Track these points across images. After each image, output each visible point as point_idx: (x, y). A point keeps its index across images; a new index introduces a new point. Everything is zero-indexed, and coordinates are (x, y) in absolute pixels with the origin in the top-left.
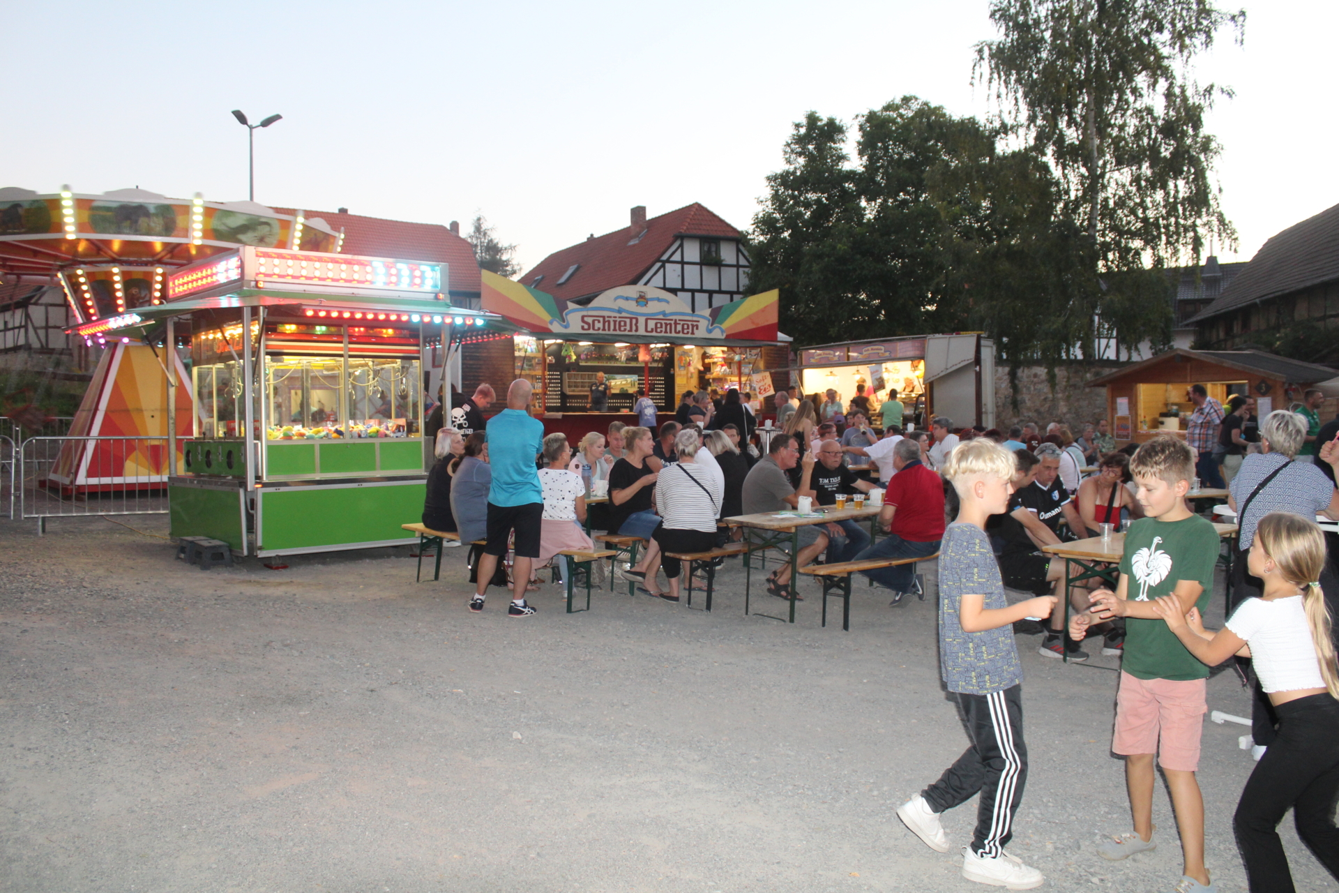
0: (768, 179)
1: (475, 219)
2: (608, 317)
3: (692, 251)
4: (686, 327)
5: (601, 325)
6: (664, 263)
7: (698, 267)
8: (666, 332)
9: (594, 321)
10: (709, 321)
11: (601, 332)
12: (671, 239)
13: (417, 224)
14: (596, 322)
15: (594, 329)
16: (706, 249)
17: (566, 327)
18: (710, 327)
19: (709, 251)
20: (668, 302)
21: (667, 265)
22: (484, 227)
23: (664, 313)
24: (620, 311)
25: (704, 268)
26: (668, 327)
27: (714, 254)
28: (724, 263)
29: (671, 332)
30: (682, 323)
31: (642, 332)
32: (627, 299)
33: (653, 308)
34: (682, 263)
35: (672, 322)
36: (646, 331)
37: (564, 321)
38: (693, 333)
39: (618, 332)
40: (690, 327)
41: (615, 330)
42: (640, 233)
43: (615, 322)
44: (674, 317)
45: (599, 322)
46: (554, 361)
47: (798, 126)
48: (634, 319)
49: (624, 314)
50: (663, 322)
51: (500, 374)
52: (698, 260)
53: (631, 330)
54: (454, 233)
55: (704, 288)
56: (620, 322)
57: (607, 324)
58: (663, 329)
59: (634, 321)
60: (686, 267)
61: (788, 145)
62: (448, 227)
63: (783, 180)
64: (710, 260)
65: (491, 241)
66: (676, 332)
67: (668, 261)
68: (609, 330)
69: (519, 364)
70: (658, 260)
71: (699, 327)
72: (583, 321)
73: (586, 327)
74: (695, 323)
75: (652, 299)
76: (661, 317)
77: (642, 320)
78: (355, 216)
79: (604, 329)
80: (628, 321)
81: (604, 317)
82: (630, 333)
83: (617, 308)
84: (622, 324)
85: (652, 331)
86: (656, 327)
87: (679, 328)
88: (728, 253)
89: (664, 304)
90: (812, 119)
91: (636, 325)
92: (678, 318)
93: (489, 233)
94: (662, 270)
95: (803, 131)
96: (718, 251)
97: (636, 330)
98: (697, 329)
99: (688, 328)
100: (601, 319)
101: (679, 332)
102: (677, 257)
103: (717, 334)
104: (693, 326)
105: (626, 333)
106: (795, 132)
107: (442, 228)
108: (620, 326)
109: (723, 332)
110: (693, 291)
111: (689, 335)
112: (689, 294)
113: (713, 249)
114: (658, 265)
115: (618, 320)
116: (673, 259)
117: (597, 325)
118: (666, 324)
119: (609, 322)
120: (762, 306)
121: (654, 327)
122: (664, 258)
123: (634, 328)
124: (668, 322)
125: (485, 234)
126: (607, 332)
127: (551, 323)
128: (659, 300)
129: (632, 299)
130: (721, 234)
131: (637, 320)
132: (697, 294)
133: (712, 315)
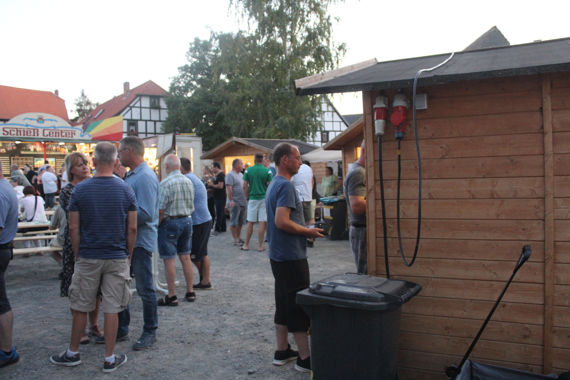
0: (179, 68)
2: (20, 128)
3: (146, 102)
4: (68, 134)
5: (15, 133)
6: (131, 107)
7: (149, 110)
8: (56, 136)
9: (10, 131)
10: (82, 131)
11: (15, 136)
12: (134, 96)
14: (12, 131)
15: (11, 134)
16: (153, 101)
18: (82, 134)
19: (154, 102)
20: (56, 121)
21: (133, 109)
22: (85, 94)
23: (54, 127)
24: (27, 125)
25: (152, 110)
26: (57, 134)
27: (157, 104)
28: (162, 107)
29: (59, 136)
30: (65, 132)
31: (41, 136)
32: (31, 119)
33: (47, 124)
34: (141, 108)
35: (60, 132)
36: (44, 135)
38: (72, 137)
39: (26, 136)
40: (71, 134)
41: (24, 135)
42: (126, 94)
43: (24, 131)
44: (60, 129)
45: (14, 131)
47: (191, 44)
48: (36, 130)
49: (29, 127)
50: (54, 131)
52: (148, 106)
53: (34, 135)
54: (56, 95)
55: (152, 119)
56: (27, 131)
58: (54, 135)
59: (36, 131)
60: (143, 109)
61: (188, 53)
62: (54, 93)
63: (185, 68)
64: (155, 106)
65: (88, 100)
67: (133, 107)
68: (20, 135)
70: (128, 106)
71: (76, 134)
72: (4, 130)
73: (6, 133)
74: (73, 132)
75: (47, 120)
76: (53, 129)
77: (41, 131)
79: (17, 135)
80: (32, 131)
81: (17, 129)
82: (34, 137)
83: (25, 124)
84: (29, 132)
85: (47, 135)
86: (50, 134)
87: (64, 134)
88: (163, 104)
89: (54, 122)
90: (197, 41)
91: (37, 133)
92: (63, 129)
93: (88, 97)
94: (130, 111)
95: (193, 46)
96: (159, 102)
97: (38, 135)
98: (75, 134)
99: (69, 134)
100: (15, 130)
101: (64, 136)
102: (138, 105)
103: (87, 137)
104: (72, 133)
105: (31, 137)
106: (190, 47)
107: (50, 93)
108: (27, 133)
109: (90, 136)
110: (146, 121)
111: (70, 138)
112: (144, 122)
113: (156, 101)
114: (128, 108)
115: (26, 130)
116: (136, 106)
117: (13, 133)
118: (56, 133)
119: (20, 131)
120: (113, 124)
121: (48, 134)
122: (132, 105)
123: (36, 134)
124: (57, 131)
125: (86, 97)
128: (51, 120)
129: (34, 120)
130: (160, 94)
131: (38, 130)
132: (148, 122)
133: (83, 128)
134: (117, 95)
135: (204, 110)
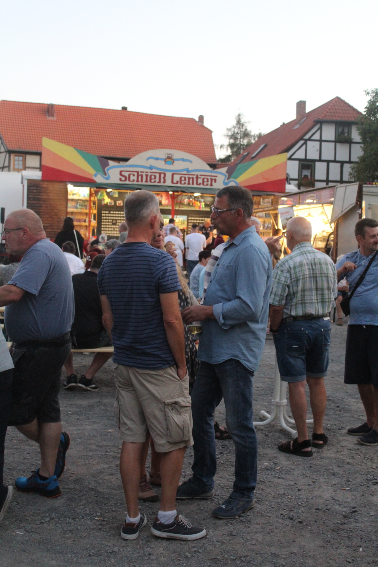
1: (237, 115)
2: (141, 172)
3: (329, 132)
4: (205, 180)
5: (135, 178)
6: (306, 141)
7: (333, 144)
8: (189, 184)
9: (129, 175)
10: (226, 176)
11: (135, 183)
12: (312, 123)
13: (175, 117)
14: (131, 176)
15: (129, 180)
16: (340, 130)
17: (107, 179)
18: (226, 181)
19: (343, 133)
20: (191, 162)
21: (309, 142)
22: (242, 121)
23: (187, 170)
24: (151, 168)
25: (338, 145)
26: (191, 180)
27: (346, 135)
28: (353, 141)
29: (193, 184)
30: (202, 177)
31: (168, 183)
32: (157, 159)
33: (178, 166)
34: (321, 141)
35: (195, 177)
36: (172, 182)
37: (105, 174)
38: (211, 185)
39: (149, 183)
40: (210, 180)
41: (146, 181)
42: (300, 120)
43: (147, 176)
44: (196, 173)
45: (134, 175)
48: (162, 174)
49: (154, 170)
50: (187, 176)
51: (55, 211)
52: (333, 139)
53: (160, 182)
54: (200, 123)
55: (337, 159)
56: (151, 176)
57: (140, 177)
58: (187, 182)
59: (162, 175)
60: (323, 143)
62: (197, 120)
64: (343, 139)
65: (246, 130)
66: (197, 184)
67: (309, 139)
68: (142, 181)
69: (70, 204)
70: (301, 139)
71: (217, 181)
72: (121, 174)
73: (123, 179)
74: (213, 178)
75: (178, 160)
76: (185, 172)
77: (169, 176)
78: (132, 112)
79: (138, 181)
80: (157, 175)
81: (138, 172)
82: (159, 184)
83: (149, 166)
84: (153, 177)
85: (177, 183)
86: (181, 180)
87: (200, 181)
88: (356, 134)
89: (188, 163)
91: (164, 178)
92: (199, 173)
93: (246, 125)
94: (304, 146)
96: (350, 133)
97: (164, 182)
98: (215, 181)
99: (208, 181)
100: (136, 174)
101: (200, 184)
102: (317, 136)
104: (212, 180)
105: (156, 184)
108: (151, 179)
110: (328, 162)
111: (209, 187)
112: (325, 164)
113: (346, 130)
114: (302, 142)
115: (150, 174)
116: (313, 138)
117: (132, 178)
118: (189, 178)
119: (142, 176)
120: (271, 166)
121: (179, 180)
122: (307, 137)
123: (162, 180)
124: (191, 176)
125: (243, 125)
126: (140, 183)
127: (96, 175)
128: (183, 160)
129: (161, 159)
130: (352, 120)
131: (165, 174)
132: (331, 164)
133: (227, 172)
134: (286, 122)
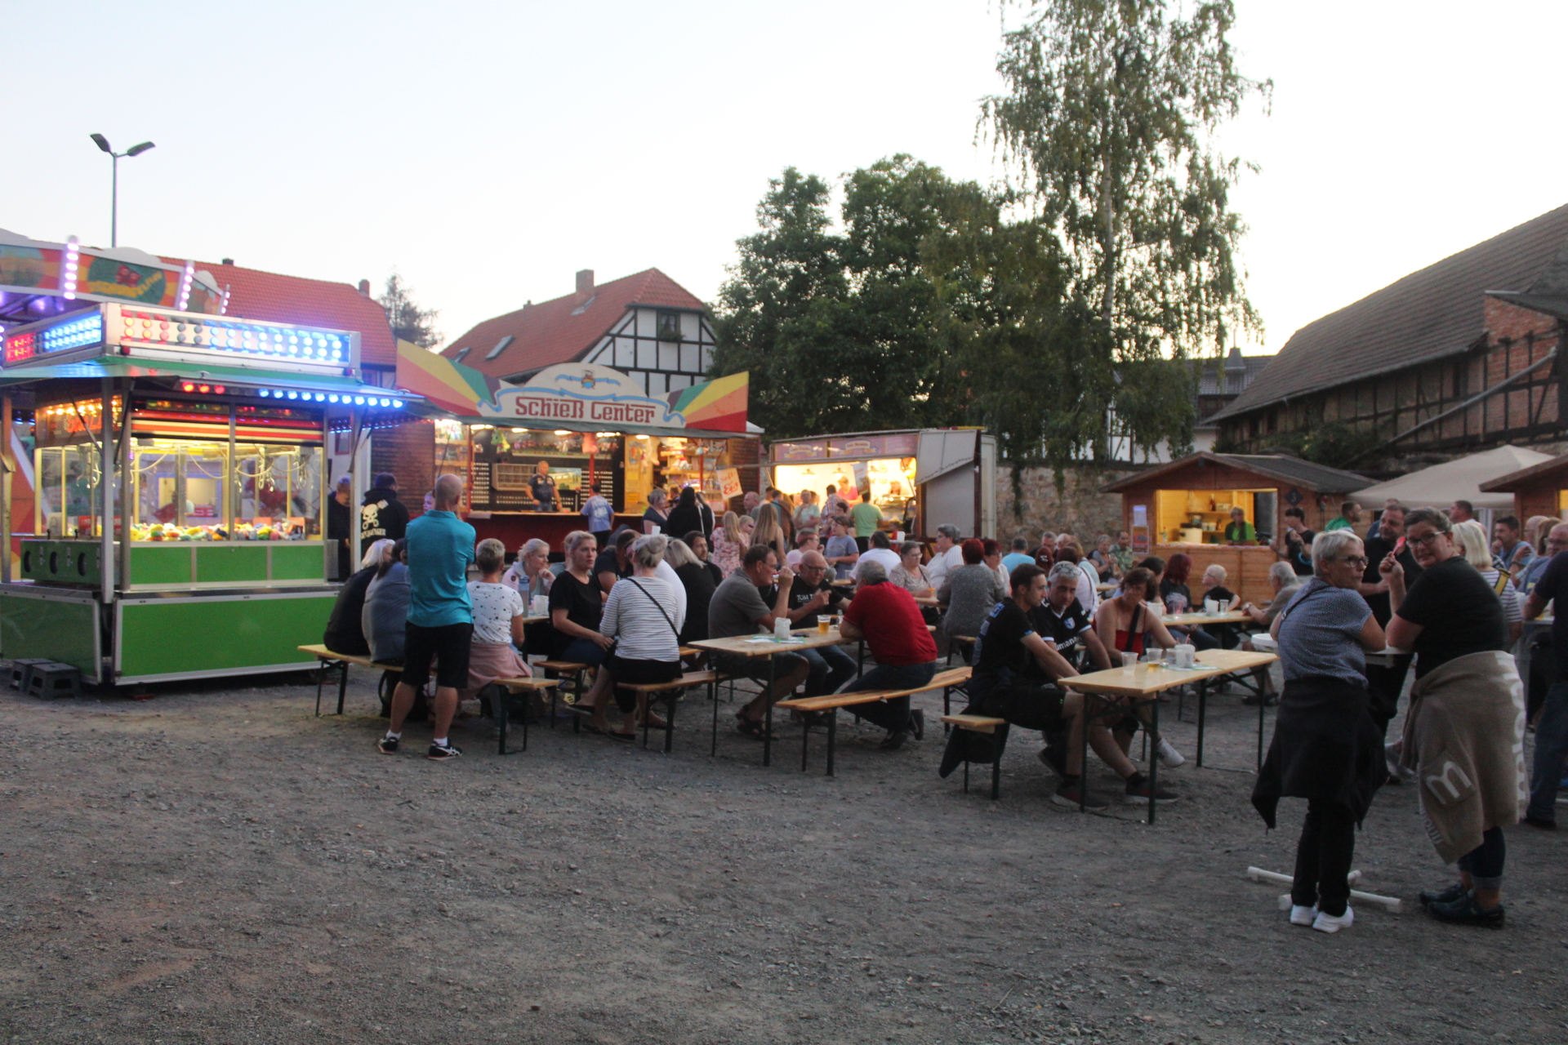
0: (739, 243)
1: (390, 277)
2: (548, 399)
3: (648, 325)
4: (639, 413)
5: (539, 409)
6: (614, 337)
7: (654, 343)
8: (616, 419)
9: (531, 404)
10: (666, 407)
11: (539, 417)
12: (623, 310)
13: (319, 282)
14: (534, 406)
15: (530, 413)
16: (663, 321)
17: (497, 410)
18: (668, 415)
19: (667, 325)
20: (618, 383)
21: (618, 340)
22: (399, 288)
23: (614, 397)
24: (562, 393)
25: (661, 344)
26: (619, 413)
27: (673, 329)
28: (684, 339)
29: (622, 420)
30: (634, 408)
31: (587, 418)
32: (571, 379)
33: (601, 390)
34: (636, 338)
35: (624, 408)
36: (593, 417)
37: (495, 403)
38: (647, 421)
39: (559, 418)
40: (645, 414)
41: (556, 415)
42: (587, 298)
43: (556, 405)
44: (625, 402)
45: (537, 405)
46: (482, 450)
47: (774, 183)
48: (578, 402)
49: (566, 397)
50: (613, 407)
51: (416, 464)
52: (654, 335)
53: (574, 416)
54: (363, 294)
55: (661, 368)
56: (562, 406)
57: (546, 408)
58: (613, 416)
59: (578, 405)
60: (639, 342)
61: (762, 205)
62: (357, 287)
63: (757, 245)
64: (668, 336)
65: (408, 304)
66: (628, 419)
67: (619, 335)
68: (549, 415)
69: (439, 453)
70: (607, 334)
71: (655, 414)
72: (518, 404)
73: (521, 410)
74: (650, 410)
75: (601, 380)
76: (611, 401)
77: (588, 404)
79: (543, 414)
80: (571, 405)
81: (543, 400)
82: (574, 420)
83: (558, 390)
84: (565, 408)
85: (599, 417)
86: (605, 413)
87: (632, 414)
88: (689, 328)
89: (614, 386)
90: (791, 176)
91: (581, 409)
92: (630, 402)
93: (405, 294)
94: (611, 345)
95: (780, 189)
96: (677, 326)
97: (581, 416)
98: (653, 413)
99: (642, 415)
100: (540, 402)
101: (631, 419)
102: (629, 331)
103: (676, 423)
104: (648, 412)
105: (569, 419)
106: (771, 190)
107: (349, 287)
108: (562, 411)
109: (682, 420)
110: (647, 371)
111: (643, 424)
112: (643, 375)
113: (672, 322)
114: (608, 339)
115: (560, 403)
116: (624, 333)
117: (535, 409)
118: (616, 410)
119: (549, 405)
120: (728, 392)
121: (601, 412)
122: (615, 331)
123: (578, 413)
124: (619, 407)
125: (401, 296)
126: (546, 417)
127: (480, 405)
128: (608, 381)
129: (576, 379)
130: (682, 306)
131: (582, 403)
132: (652, 375)
133: (669, 400)
135: (841, 354)
